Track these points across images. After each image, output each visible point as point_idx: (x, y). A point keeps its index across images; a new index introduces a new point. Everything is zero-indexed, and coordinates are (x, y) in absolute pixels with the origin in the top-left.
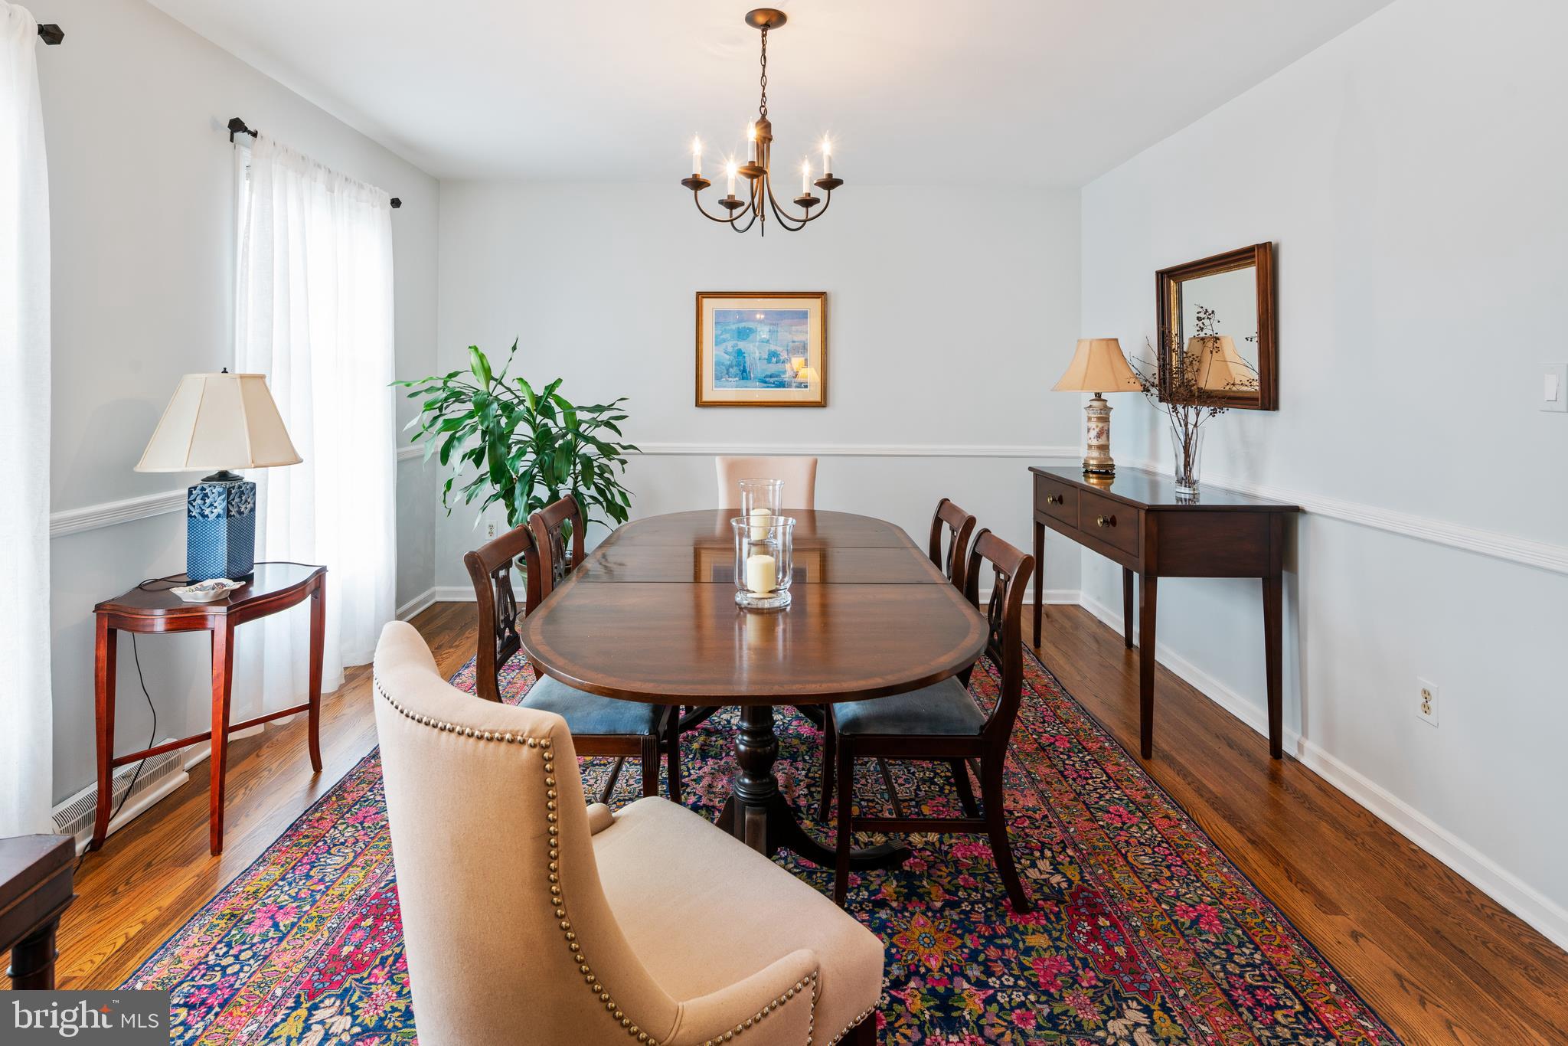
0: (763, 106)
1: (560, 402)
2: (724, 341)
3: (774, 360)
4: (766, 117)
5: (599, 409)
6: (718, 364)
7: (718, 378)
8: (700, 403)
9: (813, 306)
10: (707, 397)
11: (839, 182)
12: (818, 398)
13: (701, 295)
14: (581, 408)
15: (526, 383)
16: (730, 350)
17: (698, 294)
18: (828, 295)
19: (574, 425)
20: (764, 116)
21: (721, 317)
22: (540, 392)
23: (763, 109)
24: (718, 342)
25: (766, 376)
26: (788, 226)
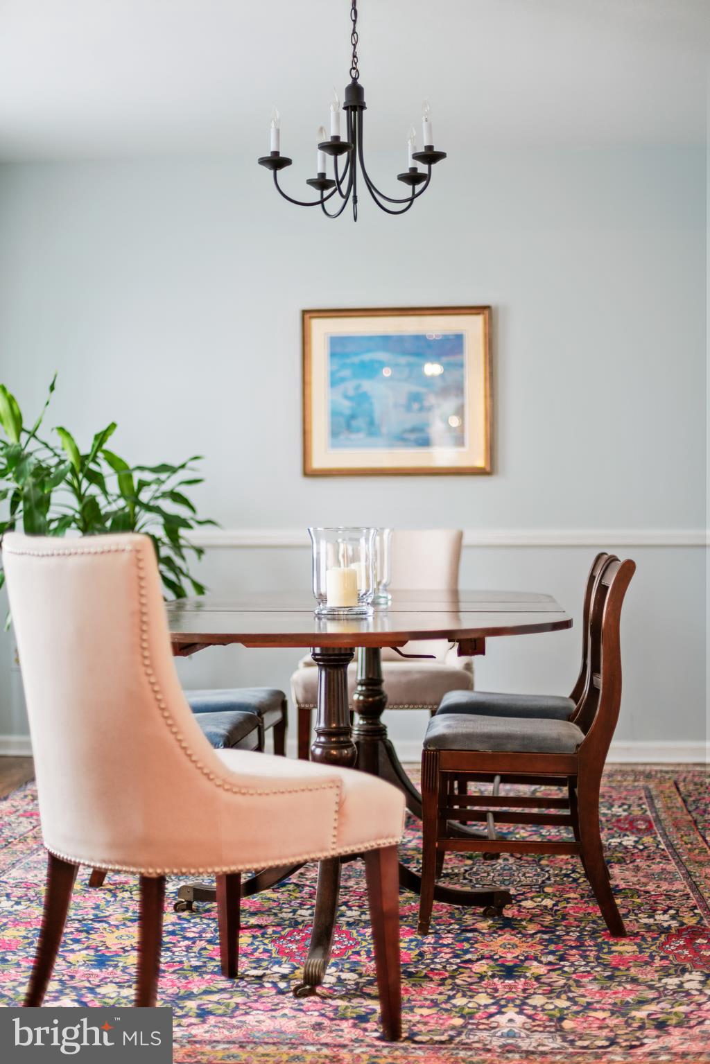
0: (354, 68)
1: (113, 461)
2: (343, 380)
3: (416, 406)
4: (358, 80)
5: (164, 468)
6: (335, 414)
7: (335, 434)
8: (308, 473)
9: (472, 327)
10: (317, 463)
11: (441, 156)
12: (480, 462)
13: (307, 314)
14: (141, 468)
15: (68, 435)
16: (351, 392)
17: (305, 312)
18: (493, 308)
19: (131, 494)
20: (355, 79)
21: (339, 346)
22: (86, 449)
23: (353, 72)
24: (335, 381)
25: (406, 431)
26: (391, 210)
